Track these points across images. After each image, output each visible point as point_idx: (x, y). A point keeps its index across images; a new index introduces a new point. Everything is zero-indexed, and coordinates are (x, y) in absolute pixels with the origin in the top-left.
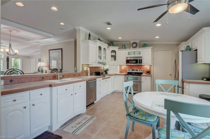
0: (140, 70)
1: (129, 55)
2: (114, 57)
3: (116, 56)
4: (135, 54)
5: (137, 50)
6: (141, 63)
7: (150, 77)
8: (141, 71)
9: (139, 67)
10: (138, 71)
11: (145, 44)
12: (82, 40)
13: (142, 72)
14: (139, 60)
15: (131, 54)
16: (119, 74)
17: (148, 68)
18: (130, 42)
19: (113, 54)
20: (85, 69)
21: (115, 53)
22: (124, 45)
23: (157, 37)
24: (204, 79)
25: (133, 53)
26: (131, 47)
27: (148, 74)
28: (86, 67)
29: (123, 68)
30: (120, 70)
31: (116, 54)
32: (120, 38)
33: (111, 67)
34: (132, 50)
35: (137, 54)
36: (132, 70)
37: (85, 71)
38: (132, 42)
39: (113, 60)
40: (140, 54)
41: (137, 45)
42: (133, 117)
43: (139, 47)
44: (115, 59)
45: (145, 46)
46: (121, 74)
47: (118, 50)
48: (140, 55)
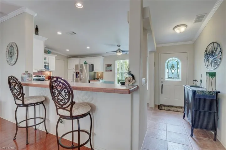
0: (43, 77)
6: (48, 69)
23: (68, 50)
45: (48, 52)
48: (46, 61)
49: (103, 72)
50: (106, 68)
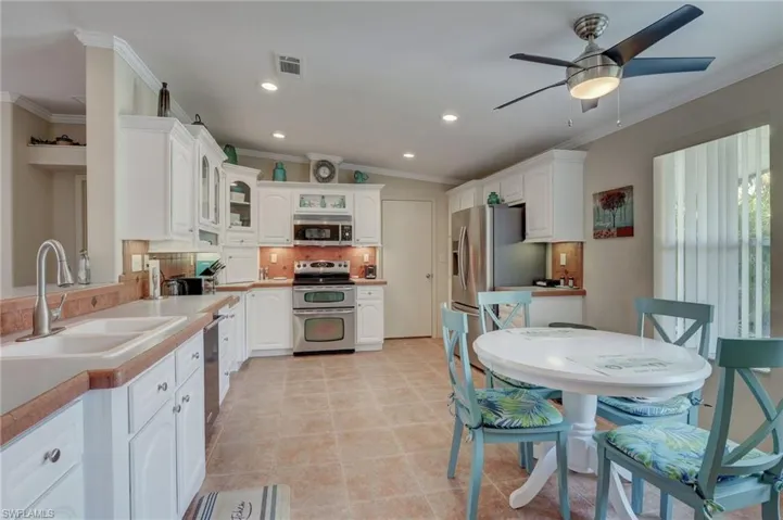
0: (340, 266)
1: (304, 209)
2: (242, 212)
3: (249, 206)
4: (324, 206)
5: (334, 190)
6: (350, 238)
7: (380, 289)
8: (345, 266)
9: (337, 254)
10: (336, 269)
11: (357, 172)
12: (122, 113)
13: (347, 270)
14: (343, 227)
15: (310, 205)
16: (257, 281)
17: (366, 258)
18: (305, 156)
19: (239, 198)
20: (136, 264)
21: (243, 195)
22: (280, 166)
23: (409, 156)
24: (539, 283)
25: (319, 199)
26: (312, 177)
27: (371, 276)
28: (140, 256)
29: (274, 258)
30: (261, 266)
31: (247, 198)
32: (279, 136)
33: (230, 253)
34: (315, 189)
35: (335, 206)
36: (313, 265)
37: (135, 278)
38: (315, 157)
39: (237, 225)
40: (343, 204)
41: (333, 172)
42: (505, 428)
43: (340, 182)
44: (246, 222)
45: (356, 178)
46: (267, 281)
47: (259, 186)
48: (342, 209)
49: (582, 243)
50: (596, 212)
